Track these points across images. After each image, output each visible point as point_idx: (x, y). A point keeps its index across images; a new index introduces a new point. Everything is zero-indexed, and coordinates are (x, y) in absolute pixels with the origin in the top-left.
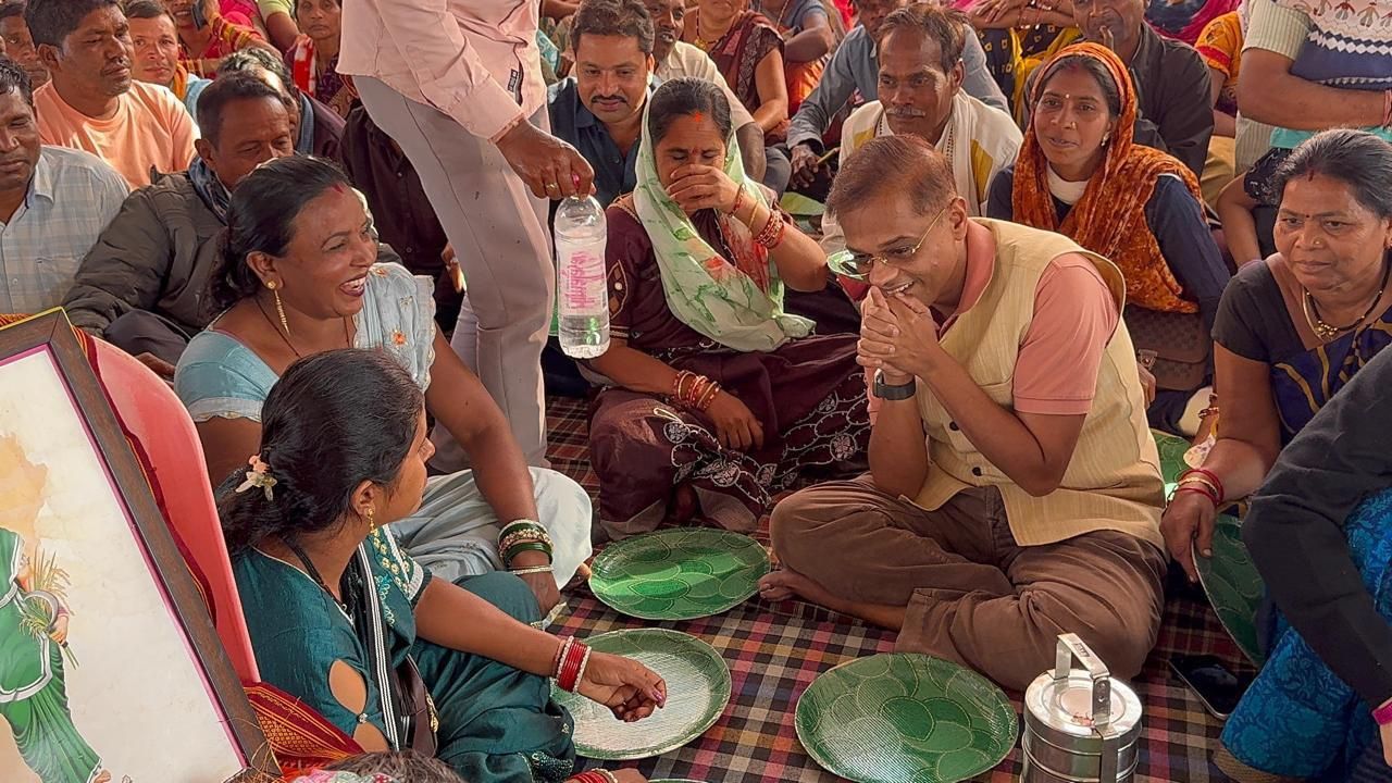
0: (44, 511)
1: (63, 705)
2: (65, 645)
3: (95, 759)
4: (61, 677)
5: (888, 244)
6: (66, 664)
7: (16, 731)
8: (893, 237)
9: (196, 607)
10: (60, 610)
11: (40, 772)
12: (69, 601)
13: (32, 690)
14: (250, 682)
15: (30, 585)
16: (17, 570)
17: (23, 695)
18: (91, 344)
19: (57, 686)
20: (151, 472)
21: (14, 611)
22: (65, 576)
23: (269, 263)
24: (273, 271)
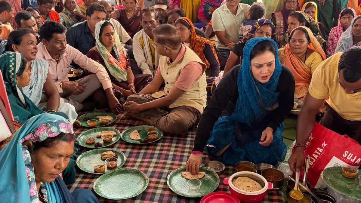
23: (16, 47)
24: (17, 49)
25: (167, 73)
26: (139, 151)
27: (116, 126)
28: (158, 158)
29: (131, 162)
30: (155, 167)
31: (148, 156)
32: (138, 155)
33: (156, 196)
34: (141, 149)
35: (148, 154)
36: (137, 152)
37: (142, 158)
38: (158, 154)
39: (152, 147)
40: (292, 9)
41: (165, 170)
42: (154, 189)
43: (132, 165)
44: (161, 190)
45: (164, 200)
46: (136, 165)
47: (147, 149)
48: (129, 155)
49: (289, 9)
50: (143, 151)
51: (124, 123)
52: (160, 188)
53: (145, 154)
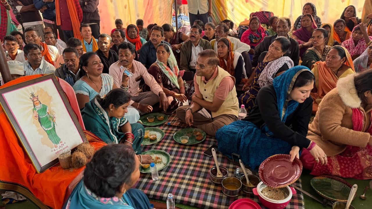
0: (52, 103)
1: (55, 131)
2: (55, 122)
3: (60, 139)
4: (55, 127)
5: (201, 64)
6: (55, 125)
7: (48, 134)
8: (202, 64)
9: (75, 118)
10: (54, 117)
11: (52, 141)
12: (56, 116)
13: (50, 129)
14: (84, 130)
15: (50, 113)
16: (48, 111)
17: (49, 129)
18: (58, 79)
19: (54, 128)
20: (68, 98)
21: (47, 117)
22: (55, 112)
23: (86, 68)
24: (87, 69)
25: (205, 90)
26: (183, 150)
27: (167, 127)
28: (198, 158)
29: (177, 160)
30: (195, 166)
31: (190, 155)
32: (182, 154)
33: (194, 193)
34: (184, 148)
35: (190, 153)
36: (182, 151)
37: (185, 156)
38: (198, 154)
39: (193, 148)
40: (307, 26)
41: (203, 169)
42: (193, 186)
43: (177, 163)
44: (198, 188)
45: (201, 198)
46: (180, 163)
47: (189, 149)
48: (175, 153)
49: (305, 26)
50: (186, 151)
51: (174, 125)
52: (198, 186)
53: (188, 153)
